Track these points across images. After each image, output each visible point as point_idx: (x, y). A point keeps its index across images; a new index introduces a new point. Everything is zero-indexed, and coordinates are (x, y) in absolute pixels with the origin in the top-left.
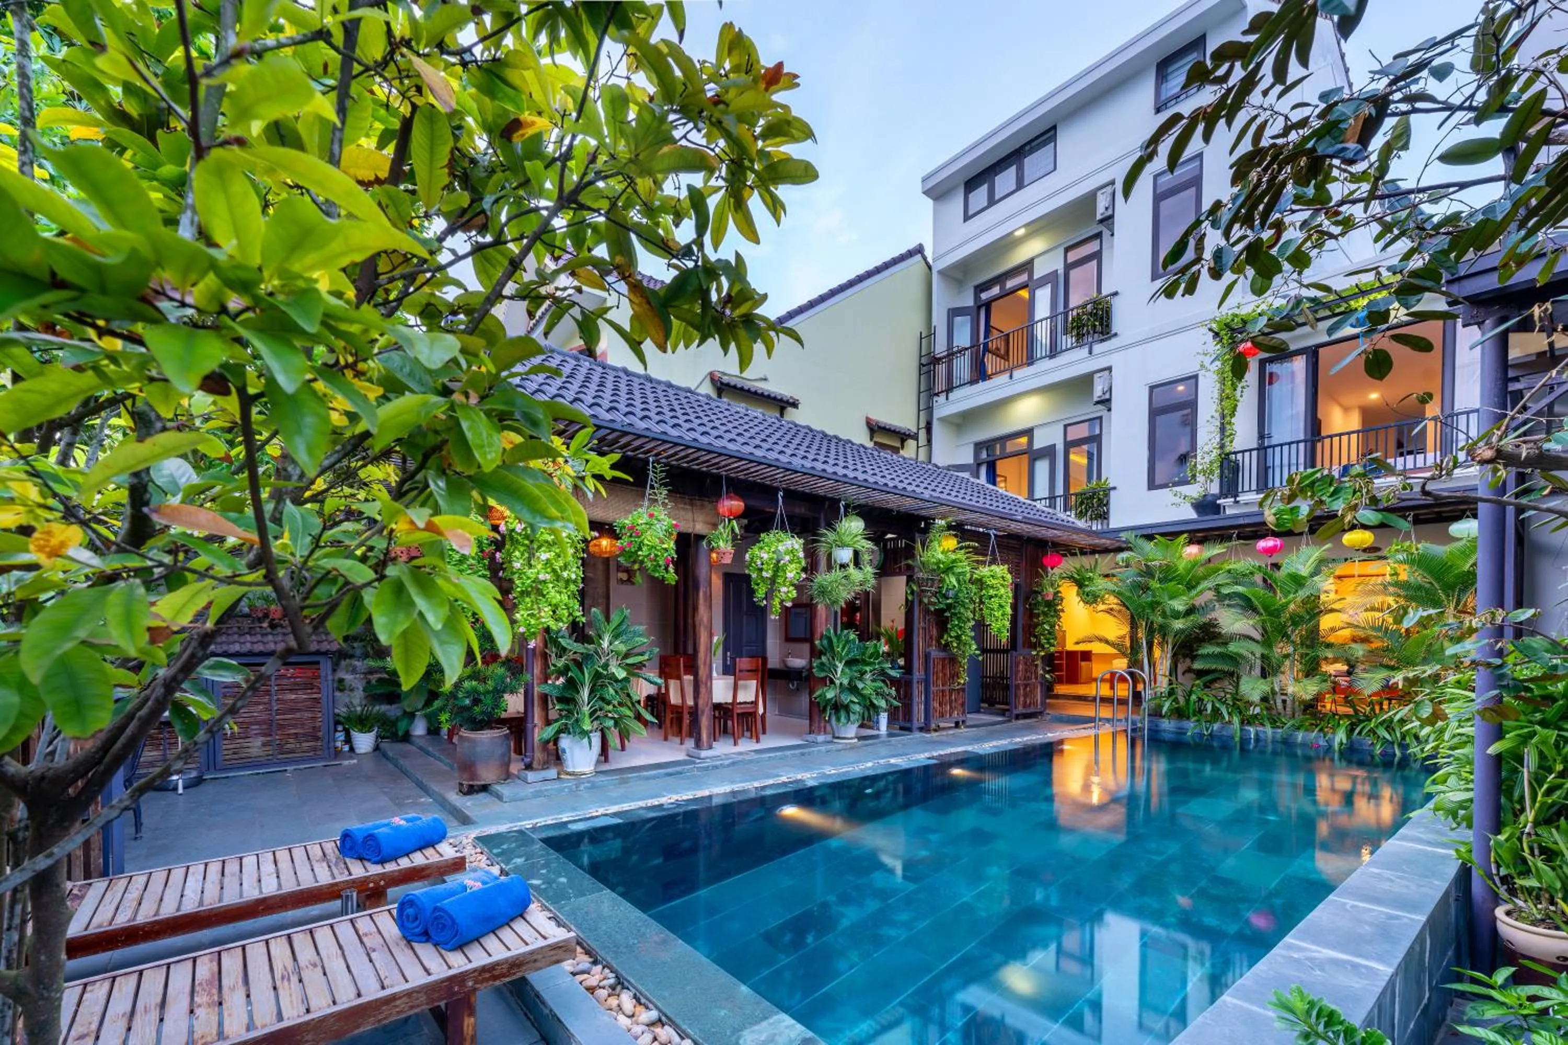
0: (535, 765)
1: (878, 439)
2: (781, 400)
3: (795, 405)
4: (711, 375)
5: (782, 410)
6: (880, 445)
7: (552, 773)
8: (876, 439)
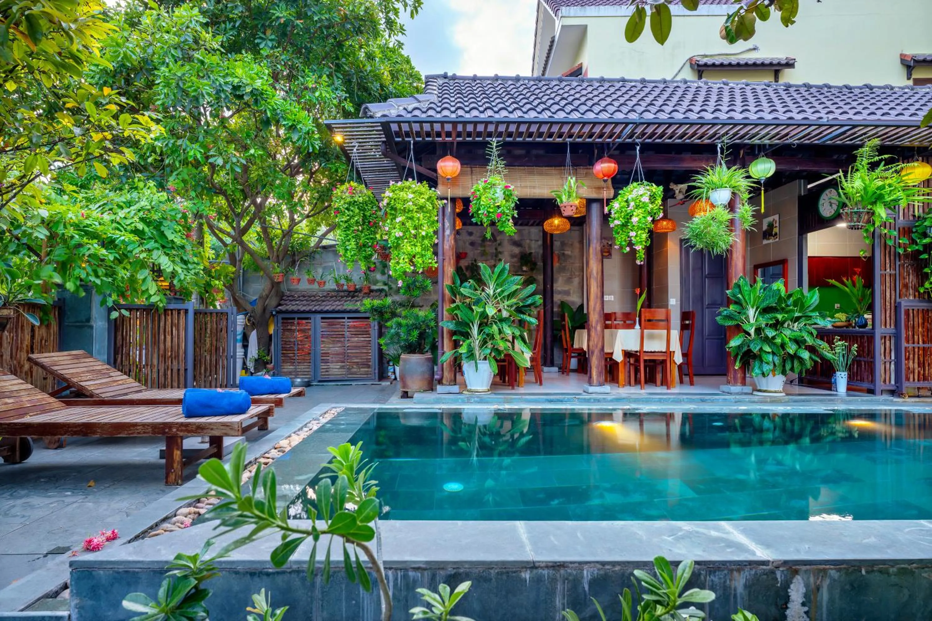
0: (444, 381)
1: (917, 75)
2: (771, 64)
3: (790, 65)
4: (691, 59)
5: (777, 74)
6: (919, 82)
7: (456, 389)
8: (914, 76)
